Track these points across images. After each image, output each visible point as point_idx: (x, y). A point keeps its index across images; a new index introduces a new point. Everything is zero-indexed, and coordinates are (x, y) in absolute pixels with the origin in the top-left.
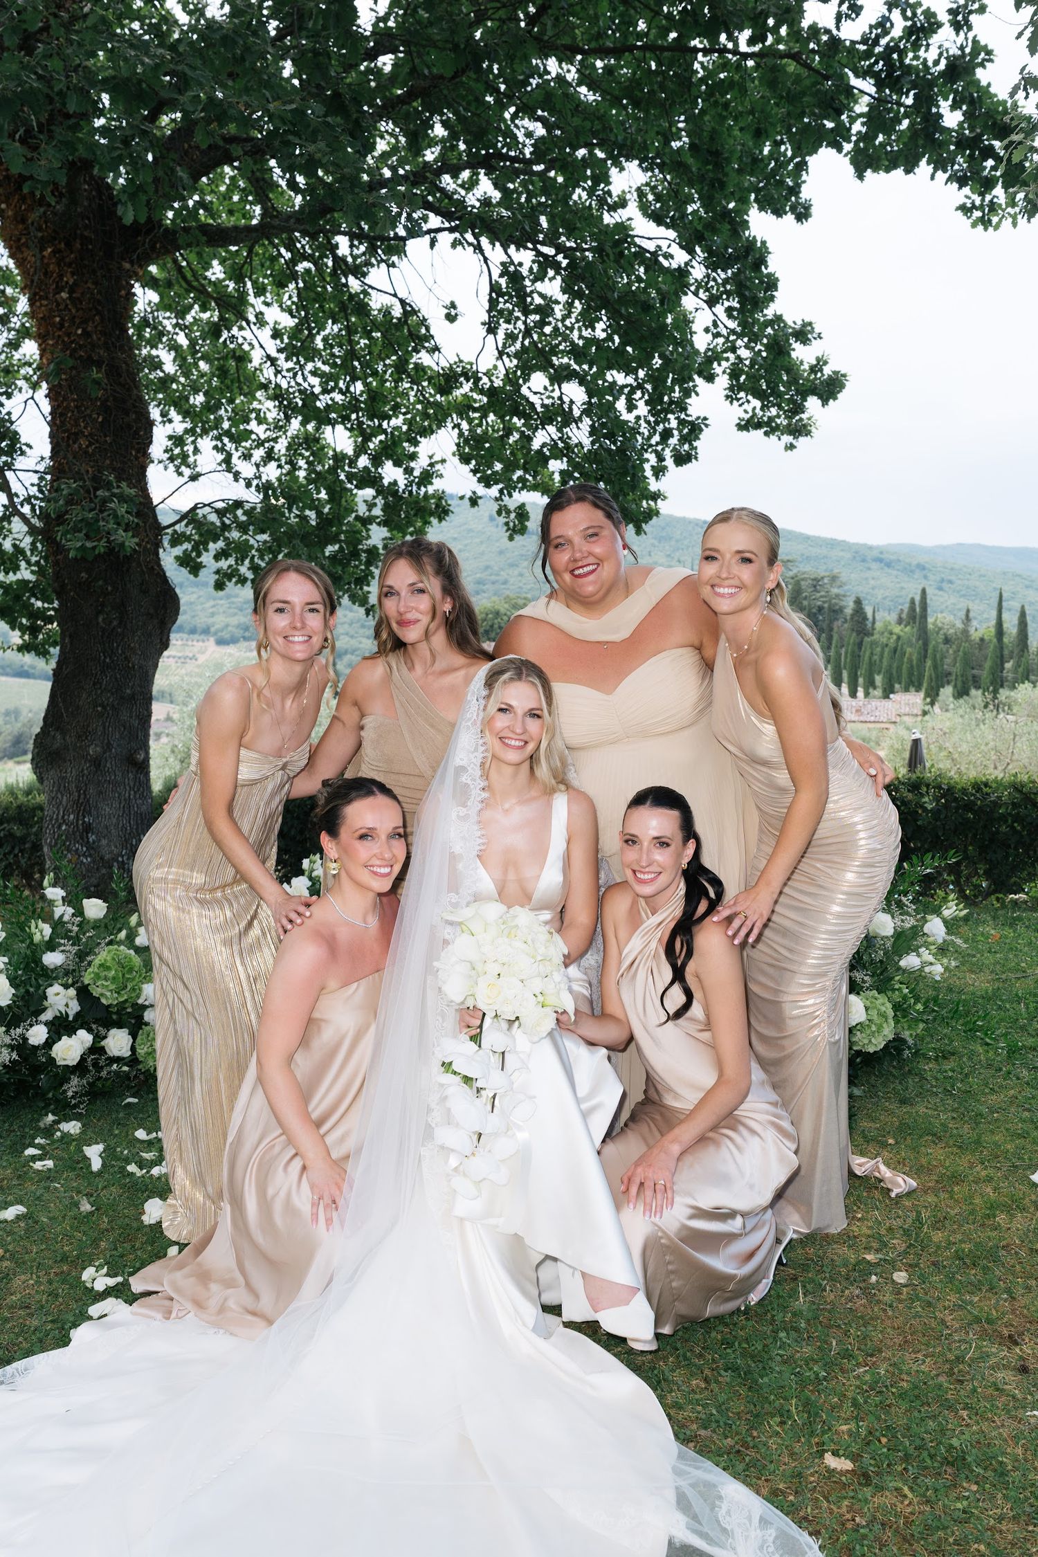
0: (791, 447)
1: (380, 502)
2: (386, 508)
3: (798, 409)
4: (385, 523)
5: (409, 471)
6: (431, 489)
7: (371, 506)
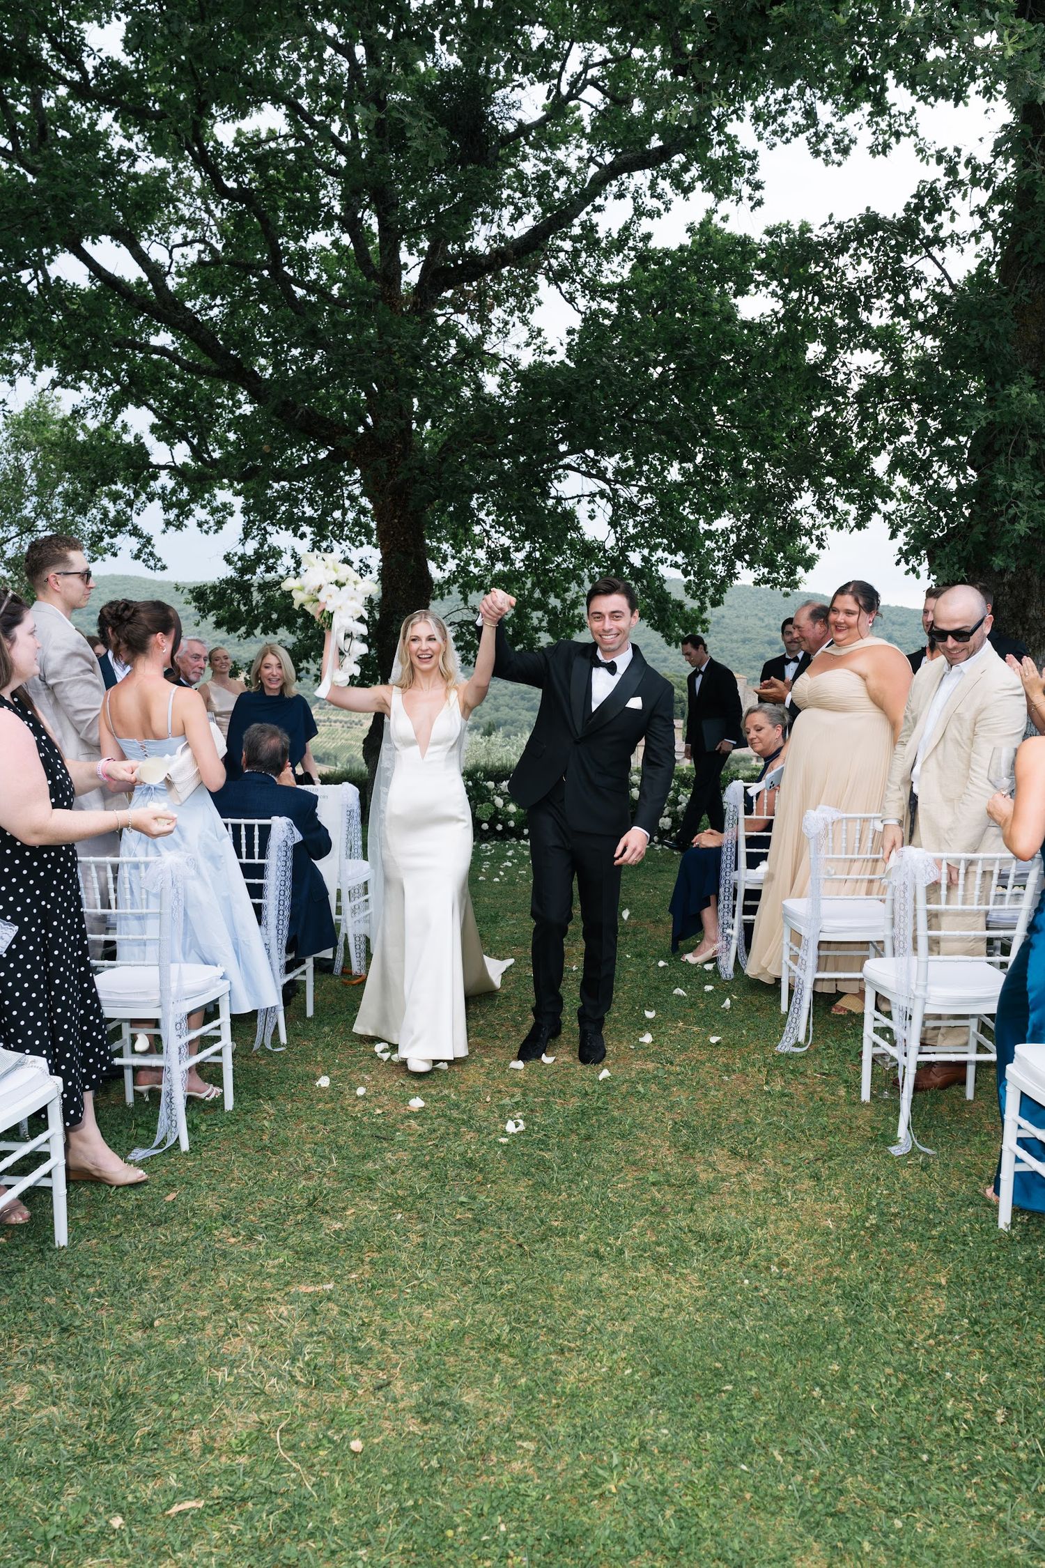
0: (787, 595)
1: (546, 618)
2: (549, 622)
3: (792, 572)
4: (549, 631)
5: (563, 600)
6: (576, 612)
7: (541, 621)
